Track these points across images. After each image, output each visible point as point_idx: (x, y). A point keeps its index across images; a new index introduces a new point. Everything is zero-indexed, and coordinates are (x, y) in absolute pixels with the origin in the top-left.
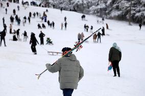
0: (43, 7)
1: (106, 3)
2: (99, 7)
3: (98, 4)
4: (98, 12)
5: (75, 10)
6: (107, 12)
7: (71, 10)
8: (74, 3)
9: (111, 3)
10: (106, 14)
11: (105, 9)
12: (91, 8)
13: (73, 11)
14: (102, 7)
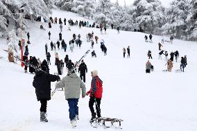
0: (97, 27)
1: (184, 18)
2: (175, 24)
3: (173, 21)
4: (173, 32)
5: (141, 31)
6: (187, 30)
7: (135, 30)
8: (140, 20)
9: (191, 18)
10: (185, 34)
11: (184, 27)
12: (163, 27)
13: (139, 31)
14: (179, 25)
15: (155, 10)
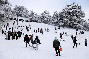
2: (54, 21)
8: (43, 19)
11: (57, 22)
12: (51, 22)
15: (48, 16)
